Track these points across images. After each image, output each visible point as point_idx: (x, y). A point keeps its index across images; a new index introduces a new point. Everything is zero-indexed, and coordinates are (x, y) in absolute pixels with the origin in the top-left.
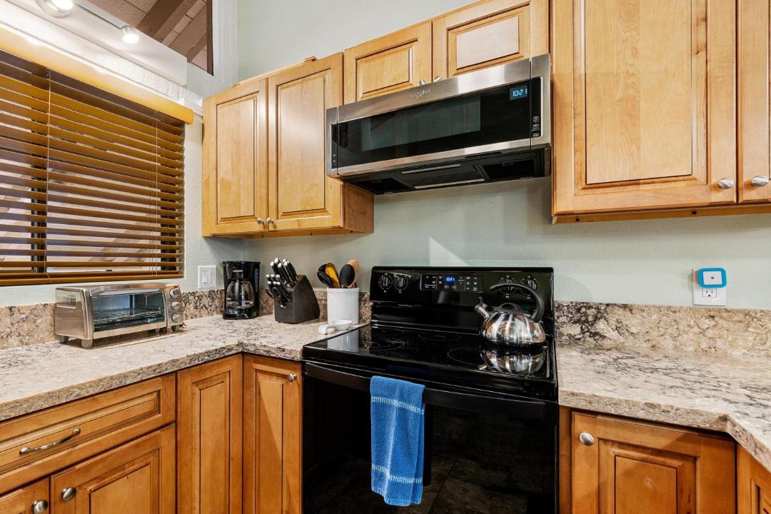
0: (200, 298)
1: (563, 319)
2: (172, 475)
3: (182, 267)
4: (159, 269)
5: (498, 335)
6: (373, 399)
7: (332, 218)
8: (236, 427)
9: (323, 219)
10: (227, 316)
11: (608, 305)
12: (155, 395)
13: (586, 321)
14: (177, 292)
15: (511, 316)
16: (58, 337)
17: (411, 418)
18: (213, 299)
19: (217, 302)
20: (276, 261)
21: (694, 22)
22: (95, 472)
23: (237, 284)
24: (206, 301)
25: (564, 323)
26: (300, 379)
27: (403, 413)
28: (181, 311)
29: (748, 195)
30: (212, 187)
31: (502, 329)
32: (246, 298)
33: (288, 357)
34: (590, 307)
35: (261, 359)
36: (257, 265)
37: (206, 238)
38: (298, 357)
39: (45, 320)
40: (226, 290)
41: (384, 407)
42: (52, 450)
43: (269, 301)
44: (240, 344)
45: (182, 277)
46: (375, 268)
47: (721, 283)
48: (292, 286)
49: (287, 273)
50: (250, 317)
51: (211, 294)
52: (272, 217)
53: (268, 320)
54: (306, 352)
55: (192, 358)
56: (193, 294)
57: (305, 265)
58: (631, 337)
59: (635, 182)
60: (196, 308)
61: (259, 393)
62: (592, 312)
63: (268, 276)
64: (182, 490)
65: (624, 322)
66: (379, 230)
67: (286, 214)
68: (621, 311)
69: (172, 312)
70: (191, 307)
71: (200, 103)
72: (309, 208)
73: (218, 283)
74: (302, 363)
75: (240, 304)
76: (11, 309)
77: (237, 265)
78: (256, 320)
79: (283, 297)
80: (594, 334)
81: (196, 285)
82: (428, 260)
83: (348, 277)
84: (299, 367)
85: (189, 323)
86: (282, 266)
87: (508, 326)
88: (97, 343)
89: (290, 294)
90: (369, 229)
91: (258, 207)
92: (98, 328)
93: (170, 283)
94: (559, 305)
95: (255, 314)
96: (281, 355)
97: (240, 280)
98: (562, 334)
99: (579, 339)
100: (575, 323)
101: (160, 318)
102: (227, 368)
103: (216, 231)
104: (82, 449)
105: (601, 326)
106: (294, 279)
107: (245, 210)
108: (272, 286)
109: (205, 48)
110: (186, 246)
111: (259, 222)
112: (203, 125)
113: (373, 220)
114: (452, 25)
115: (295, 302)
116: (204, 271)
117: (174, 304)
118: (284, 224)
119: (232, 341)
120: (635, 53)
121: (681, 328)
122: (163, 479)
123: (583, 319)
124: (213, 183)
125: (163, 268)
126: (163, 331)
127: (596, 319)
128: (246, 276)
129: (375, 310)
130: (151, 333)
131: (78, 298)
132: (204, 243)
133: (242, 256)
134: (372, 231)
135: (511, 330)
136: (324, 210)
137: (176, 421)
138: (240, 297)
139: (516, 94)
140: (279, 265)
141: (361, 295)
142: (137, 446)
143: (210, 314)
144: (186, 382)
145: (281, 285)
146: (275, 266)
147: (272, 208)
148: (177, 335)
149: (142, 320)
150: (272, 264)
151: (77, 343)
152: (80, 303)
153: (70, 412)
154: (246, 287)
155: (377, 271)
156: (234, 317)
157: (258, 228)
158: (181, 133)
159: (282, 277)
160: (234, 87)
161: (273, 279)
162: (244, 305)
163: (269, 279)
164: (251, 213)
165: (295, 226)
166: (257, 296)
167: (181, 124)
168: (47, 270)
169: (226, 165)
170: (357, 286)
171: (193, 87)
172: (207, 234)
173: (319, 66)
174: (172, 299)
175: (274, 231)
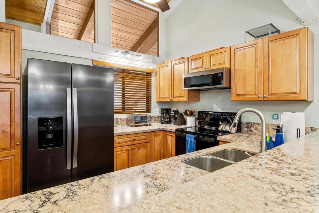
0: (155, 118)
1: (244, 126)
2: (149, 152)
3: (151, 110)
4: (145, 110)
5: (221, 129)
6: (186, 139)
7: (185, 99)
8: (162, 146)
9: (184, 99)
10: (162, 123)
11: (254, 123)
12: (146, 136)
13: (249, 127)
14: (150, 116)
15: (225, 124)
16: (127, 125)
17: (192, 142)
18: (158, 118)
19: (159, 119)
20: (173, 109)
21: (256, 60)
22: (138, 147)
23: (164, 115)
24: (157, 119)
25: (244, 127)
26: (175, 136)
27: (191, 141)
28: (151, 121)
29: (265, 99)
32: (167, 118)
33: (173, 131)
34: (250, 123)
35: (167, 132)
36: (170, 109)
37: (157, 102)
38: (174, 131)
39: (125, 121)
40: (162, 116)
41: (188, 140)
42: (132, 141)
43: (172, 119)
44: (163, 128)
45: (151, 112)
46: (199, 111)
47: (277, 118)
48: (178, 116)
49: (176, 112)
51: (158, 117)
52: (172, 98)
53: (172, 124)
54: (176, 130)
55: (153, 130)
56: (154, 117)
57: (181, 110)
58: (258, 132)
59: (246, 95)
60: (154, 120)
61: (167, 140)
62: (250, 125)
63: (171, 113)
64: (151, 156)
65: (257, 128)
67: (176, 97)
68: (256, 125)
69: (149, 121)
70: (153, 120)
71: (155, 66)
72: (181, 96)
73: (160, 114)
74: (175, 132)
75: (165, 120)
76: (120, 118)
77: (165, 109)
78: (169, 124)
79: (175, 118)
80: (251, 131)
81: (154, 115)
82: (213, 110)
83: (192, 114)
84: (175, 133)
85: (153, 124)
86: (175, 110)
87: (224, 127)
88: (135, 126)
89: (177, 117)
90: (198, 100)
91: (169, 95)
92: (136, 123)
93: (149, 114)
94: (243, 123)
95: (169, 123)
96: (171, 131)
97: (165, 114)
98: (243, 130)
99: (247, 132)
100: (246, 127)
101: (147, 122)
102: (160, 133)
103: (159, 101)
104: (136, 142)
105: (252, 128)
106: (178, 114)
107: (166, 96)
108: (172, 115)
109: (157, 42)
110: (152, 104)
111: (169, 99)
112: (156, 72)
113: (200, 98)
114: (211, 54)
115: (178, 120)
116: (156, 111)
117: (149, 119)
118: (175, 100)
119: (162, 128)
120: (245, 66)
121: (269, 129)
122: (148, 152)
123: (248, 126)
124: (158, 88)
125: (146, 110)
126: (147, 125)
127: (251, 126)
128: (167, 112)
129: (199, 123)
130: (144, 125)
131: (132, 117)
132: (156, 103)
133: (166, 107)
134: (199, 101)
135: (225, 128)
136: (184, 97)
137: (150, 142)
138: (165, 118)
139: (219, 75)
140: (174, 110)
141: (196, 118)
142: (144, 144)
143: (158, 122)
144: (152, 134)
145: (175, 115)
146: (173, 110)
147: (172, 95)
148: (150, 126)
149: (142, 122)
150: (172, 110)
151: (132, 126)
152: (132, 118)
153: (135, 135)
154: (167, 115)
155: (200, 112)
156: (164, 123)
157: (169, 100)
158: (151, 75)
159: (175, 113)
160: (164, 63)
161: (173, 114)
162: (166, 120)
163: (172, 114)
164: (168, 96)
165: (178, 101)
166: (170, 118)
167: (151, 73)
168: (125, 111)
169: (161, 84)
170: (194, 116)
171: (154, 62)
172: (157, 101)
173: (183, 60)
174: (149, 118)
175: (173, 101)
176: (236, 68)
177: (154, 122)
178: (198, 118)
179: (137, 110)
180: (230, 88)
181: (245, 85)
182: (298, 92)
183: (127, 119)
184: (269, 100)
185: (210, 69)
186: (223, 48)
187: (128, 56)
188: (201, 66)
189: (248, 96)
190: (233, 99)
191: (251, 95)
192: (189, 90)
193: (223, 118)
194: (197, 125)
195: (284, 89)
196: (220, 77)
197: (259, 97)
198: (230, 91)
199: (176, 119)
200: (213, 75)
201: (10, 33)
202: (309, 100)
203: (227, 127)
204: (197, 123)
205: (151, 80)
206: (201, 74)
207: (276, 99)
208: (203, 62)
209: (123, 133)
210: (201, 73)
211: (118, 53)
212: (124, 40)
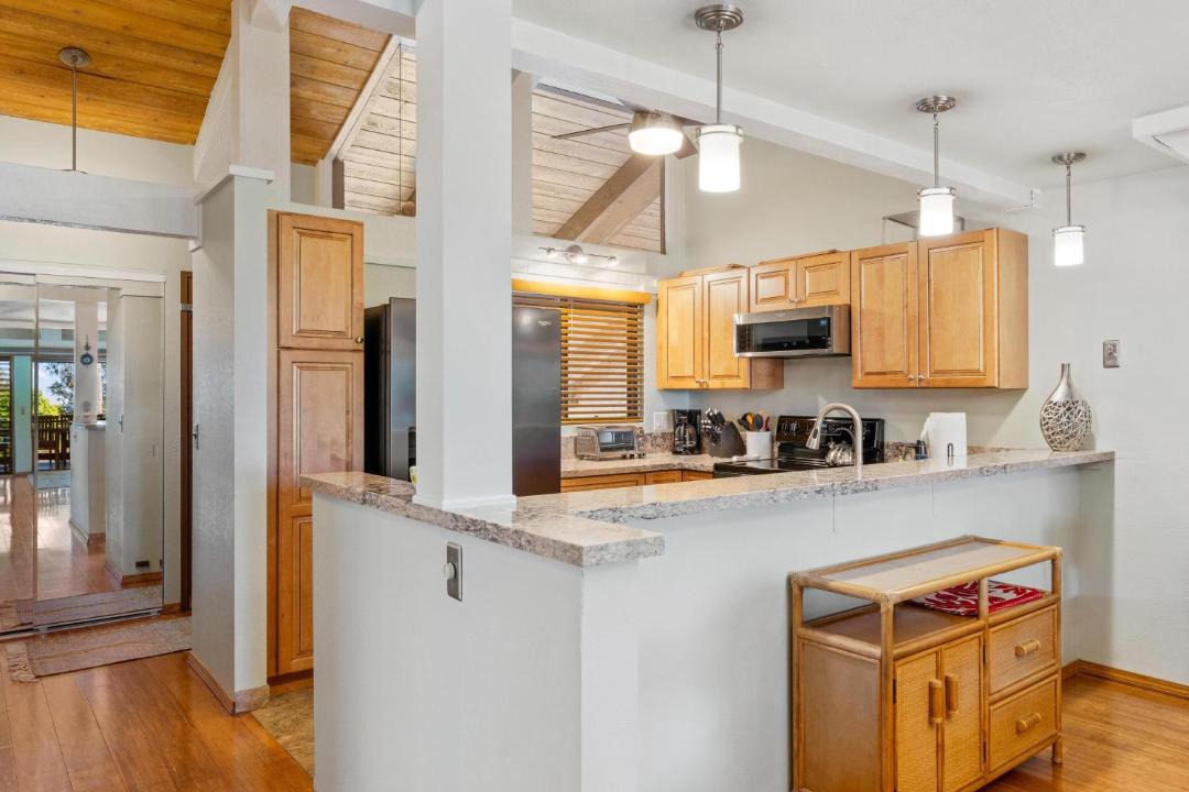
0: (656, 437)
1: (890, 454)
3: (642, 413)
4: (626, 415)
5: (832, 461)
7: (742, 382)
9: (738, 383)
10: (675, 453)
12: (635, 483)
14: (641, 432)
15: (842, 449)
16: (577, 456)
18: (665, 439)
19: (668, 443)
20: (709, 410)
21: (904, 291)
23: (682, 428)
24: (659, 441)
28: (643, 445)
29: (923, 384)
30: (665, 349)
31: (835, 457)
32: (691, 439)
33: (706, 470)
34: (904, 446)
35: (691, 473)
36: (699, 412)
37: (660, 390)
38: (711, 469)
39: (571, 446)
40: (674, 432)
43: (706, 441)
44: (680, 464)
45: (643, 421)
46: (781, 417)
48: (721, 429)
49: (717, 419)
50: (692, 453)
51: (663, 435)
52: (706, 379)
53: (705, 455)
54: (716, 467)
55: (654, 466)
56: (651, 434)
57: (732, 414)
59: (884, 373)
60: (653, 445)
62: (904, 448)
63: (702, 422)
66: (788, 388)
67: (716, 377)
69: (640, 444)
70: (650, 444)
71: (656, 284)
72: (728, 374)
73: (669, 426)
74: (713, 473)
75: (685, 444)
77: (683, 412)
78: (697, 456)
81: (652, 428)
83: (759, 424)
84: (711, 476)
85: (649, 454)
86: (714, 414)
87: (839, 454)
88: (601, 460)
89: (721, 432)
90: (779, 385)
91: (696, 369)
92: (603, 450)
93: (638, 425)
94: (888, 444)
95: (696, 451)
96: (702, 469)
97: (685, 425)
100: (896, 455)
101: (632, 448)
102: (672, 477)
103: (667, 386)
105: (908, 458)
106: (723, 424)
107: (688, 371)
108: (705, 429)
110: (645, 397)
111: (697, 382)
112: (657, 301)
113: (783, 378)
114: (807, 265)
115: (723, 440)
116: (658, 417)
117: (640, 440)
118: (714, 384)
119: (675, 463)
120: (883, 303)
123: (900, 453)
125: (629, 415)
126: (632, 456)
128: (690, 421)
129: (781, 449)
130: (625, 457)
131: (591, 433)
132: (659, 395)
133: (686, 404)
134: (782, 386)
135: (841, 457)
136: (738, 376)
138: (685, 438)
139: (823, 323)
140: (711, 414)
141: (772, 437)
143: (663, 451)
144: (650, 479)
145: (712, 429)
146: (709, 414)
147: (706, 371)
148: (642, 459)
149: (620, 448)
150: (706, 413)
151: (591, 459)
152: (592, 436)
154: (690, 430)
155: (782, 419)
156: (680, 453)
157: (696, 386)
158: (641, 311)
159: (713, 423)
160: (681, 275)
161: (707, 424)
162: (688, 444)
163: (705, 424)
164: (691, 374)
165: (720, 386)
166: (699, 438)
167: (642, 305)
168: (570, 416)
169: (674, 336)
170: (768, 430)
171: (651, 272)
172: (661, 387)
173: (736, 273)
174: (638, 436)
175: (707, 389)
176: (863, 307)
177: (653, 449)
178: (779, 437)
179: (600, 416)
180: (850, 355)
181: (883, 351)
182: (982, 369)
183: (576, 439)
184: (931, 385)
185: (803, 306)
186: (834, 252)
187: (581, 259)
188: (783, 294)
189: (888, 377)
190: (856, 383)
191: (895, 373)
192: (751, 359)
193: (838, 432)
194: (776, 455)
195: (956, 363)
196: (823, 328)
197: (911, 379)
198: (850, 364)
199: (715, 438)
200: (809, 321)
201: (344, 240)
202: (1002, 387)
203: (846, 455)
204: (776, 450)
205: (642, 324)
206: (781, 318)
207: (942, 384)
208: (787, 284)
209: (577, 472)
210: (781, 315)
211: (553, 256)
212: (552, 193)
